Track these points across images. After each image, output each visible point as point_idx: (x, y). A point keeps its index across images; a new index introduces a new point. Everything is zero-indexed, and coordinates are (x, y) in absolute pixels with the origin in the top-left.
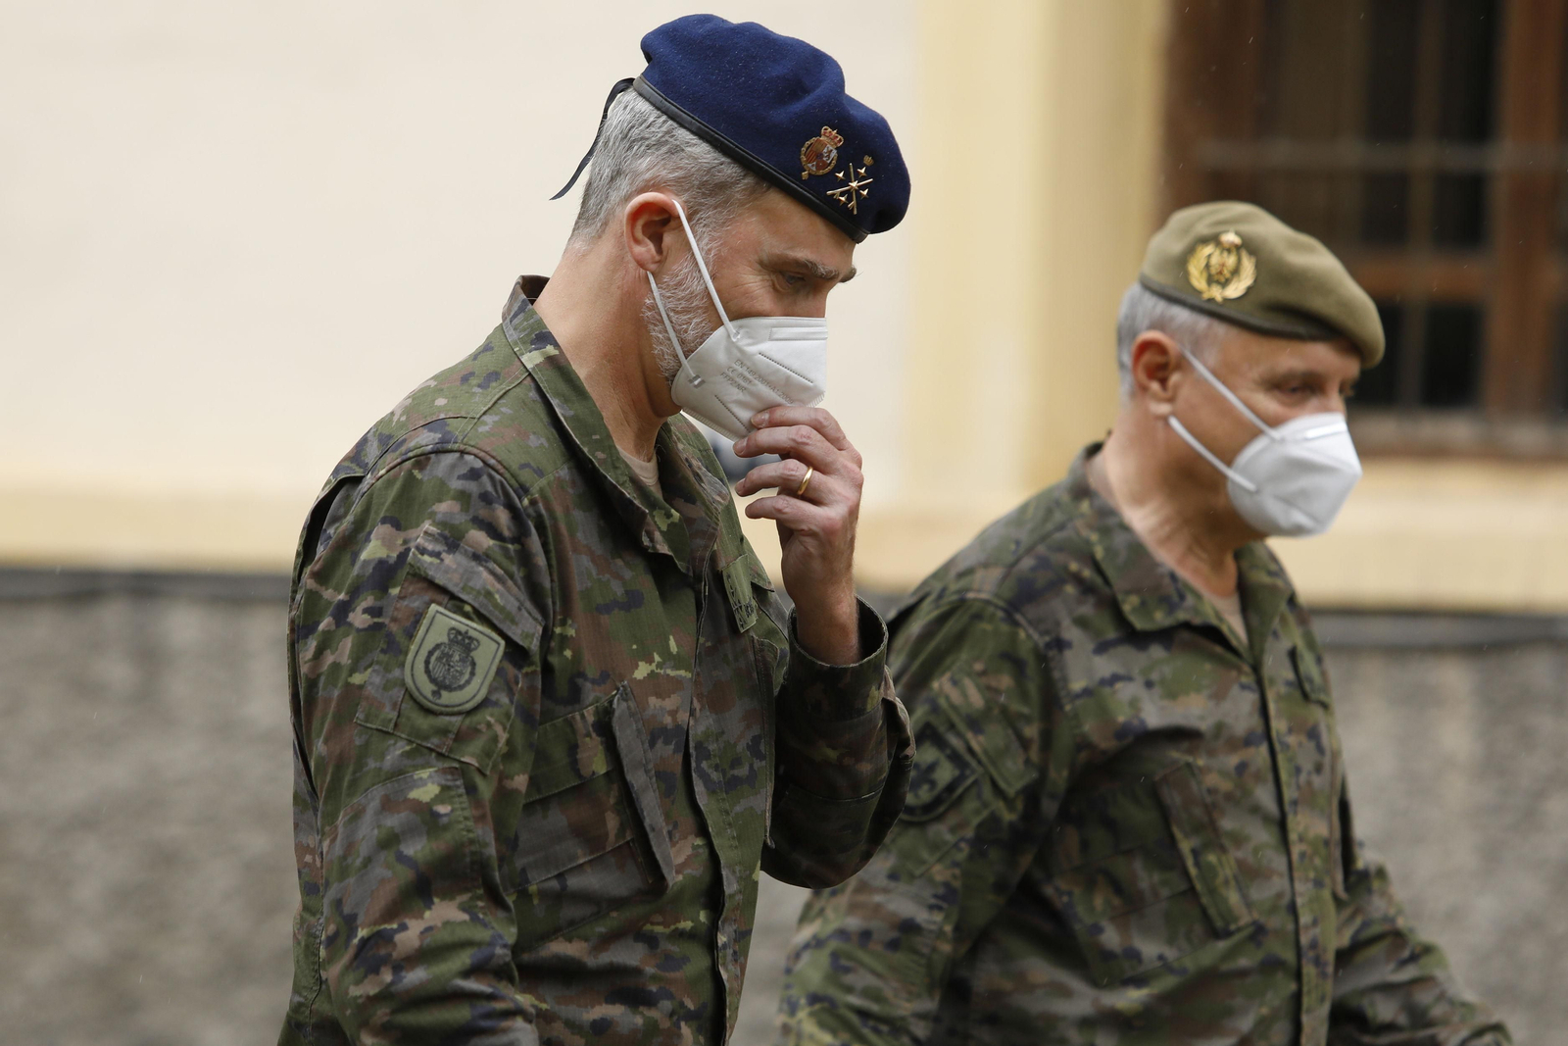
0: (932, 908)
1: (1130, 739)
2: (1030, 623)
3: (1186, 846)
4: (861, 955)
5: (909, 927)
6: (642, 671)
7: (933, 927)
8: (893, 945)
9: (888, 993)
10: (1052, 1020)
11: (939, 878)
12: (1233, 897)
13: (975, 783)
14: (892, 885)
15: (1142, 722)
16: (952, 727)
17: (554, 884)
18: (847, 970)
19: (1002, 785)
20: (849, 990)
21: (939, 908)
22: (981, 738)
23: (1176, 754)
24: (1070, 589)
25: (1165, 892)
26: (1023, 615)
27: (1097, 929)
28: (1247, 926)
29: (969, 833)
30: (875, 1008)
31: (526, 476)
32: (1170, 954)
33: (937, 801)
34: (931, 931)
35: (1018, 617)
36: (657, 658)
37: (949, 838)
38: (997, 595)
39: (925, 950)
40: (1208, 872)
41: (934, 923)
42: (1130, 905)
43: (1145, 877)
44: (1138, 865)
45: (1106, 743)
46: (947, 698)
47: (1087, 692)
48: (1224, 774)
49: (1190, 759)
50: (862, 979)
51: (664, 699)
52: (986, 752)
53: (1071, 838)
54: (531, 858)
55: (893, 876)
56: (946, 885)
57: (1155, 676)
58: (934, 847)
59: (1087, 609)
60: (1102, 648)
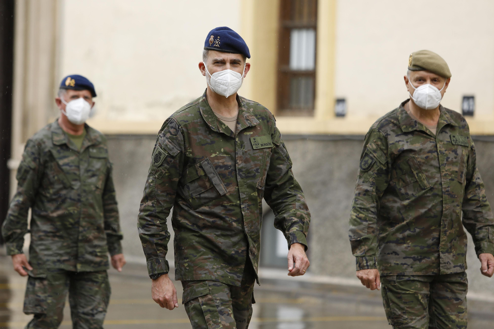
0: (370, 187)
1: (401, 152)
2: (382, 131)
3: (415, 173)
4: (359, 198)
5: (367, 191)
6: (213, 155)
7: (371, 190)
8: (365, 195)
9: (365, 203)
10: (393, 207)
11: (371, 181)
12: (425, 182)
13: (375, 162)
14: (363, 184)
15: (403, 148)
16: (371, 153)
17: (198, 196)
18: (357, 201)
19: (381, 162)
20: (357, 204)
21: (372, 186)
22: (376, 154)
23: (411, 155)
24: (391, 125)
25: (412, 182)
26: (381, 130)
27: (400, 189)
28: (429, 188)
29: (376, 172)
30: (362, 207)
31: (180, 123)
32: (414, 193)
33: (369, 167)
34: (371, 191)
35: (380, 131)
36: (218, 153)
37: (372, 173)
38: (377, 127)
39: (371, 195)
40: (420, 178)
41: (371, 189)
42: (406, 185)
43: (408, 179)
44: (407, 177)
45: (396, 153)
46: (369, 148)
47: (393, 144)
48: (422, 158)
49: (414, 156)
50: (360, 202)
51: (219, 160)
52: (377, 156)
53: (394, 172)
54: (193, 192)
55: (363, 182)
56: (372, 182)
57: (409, 141)
58: (370, 175)
59: (395, 128)
60: (397, 135)
